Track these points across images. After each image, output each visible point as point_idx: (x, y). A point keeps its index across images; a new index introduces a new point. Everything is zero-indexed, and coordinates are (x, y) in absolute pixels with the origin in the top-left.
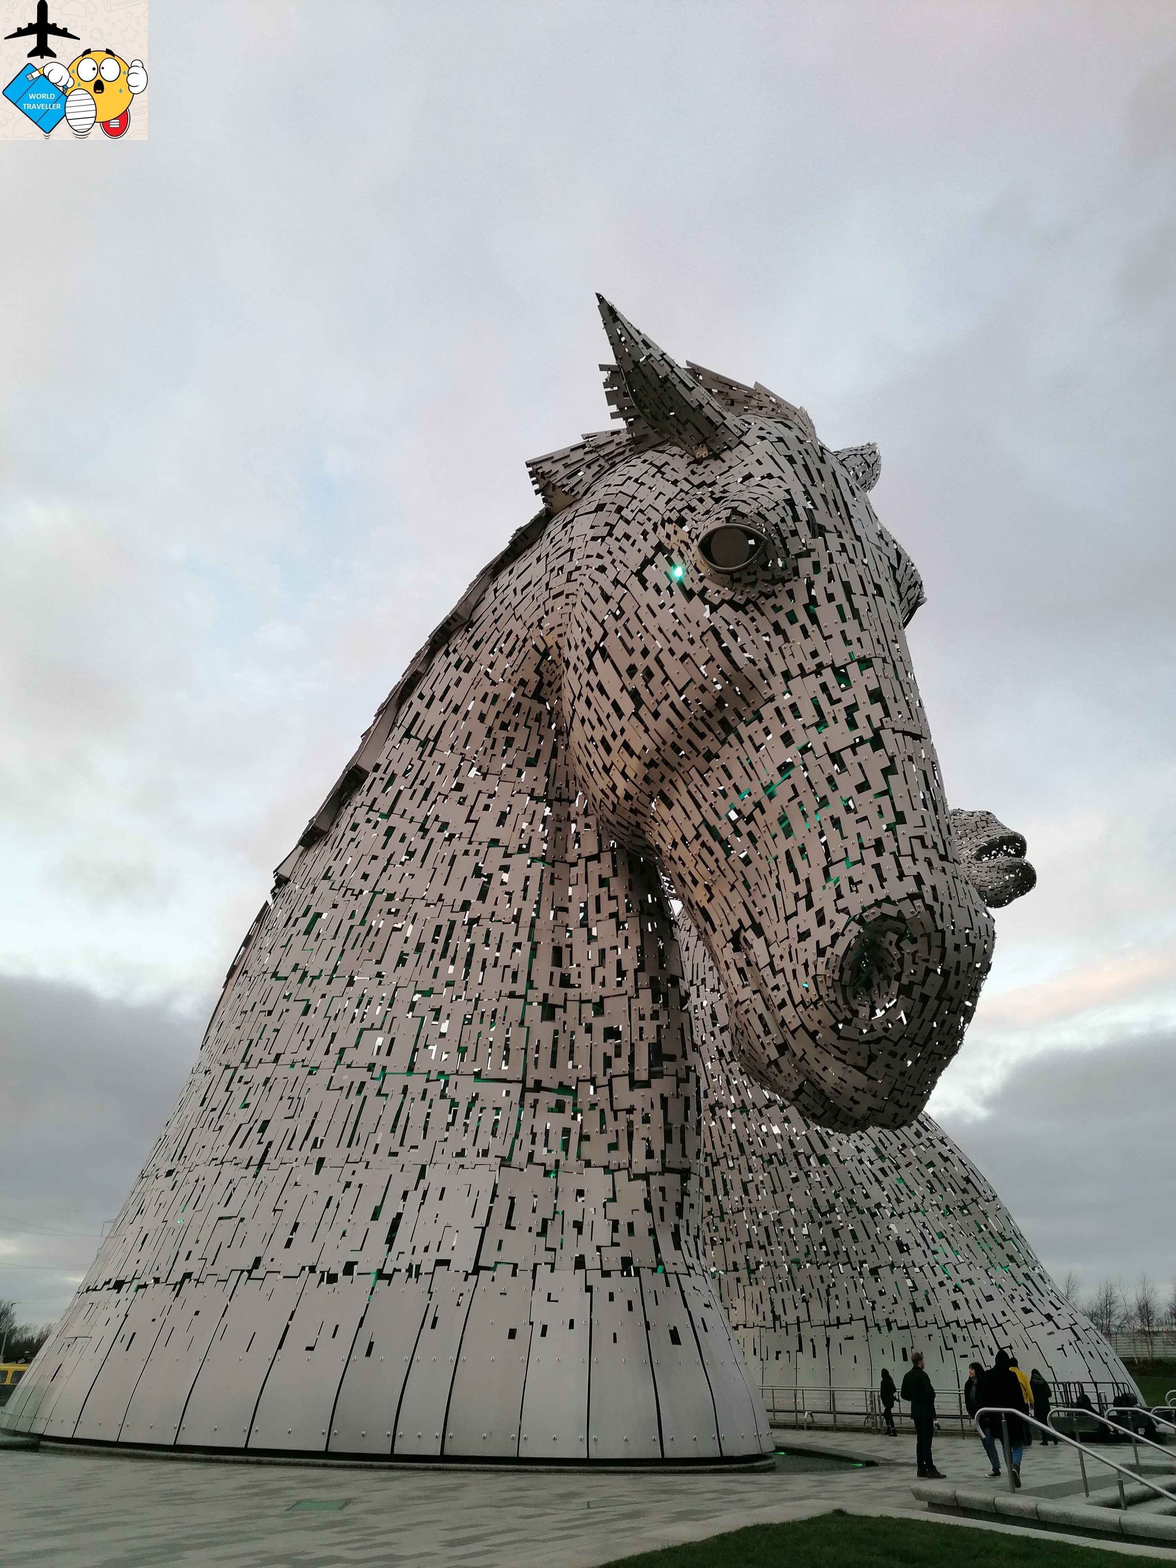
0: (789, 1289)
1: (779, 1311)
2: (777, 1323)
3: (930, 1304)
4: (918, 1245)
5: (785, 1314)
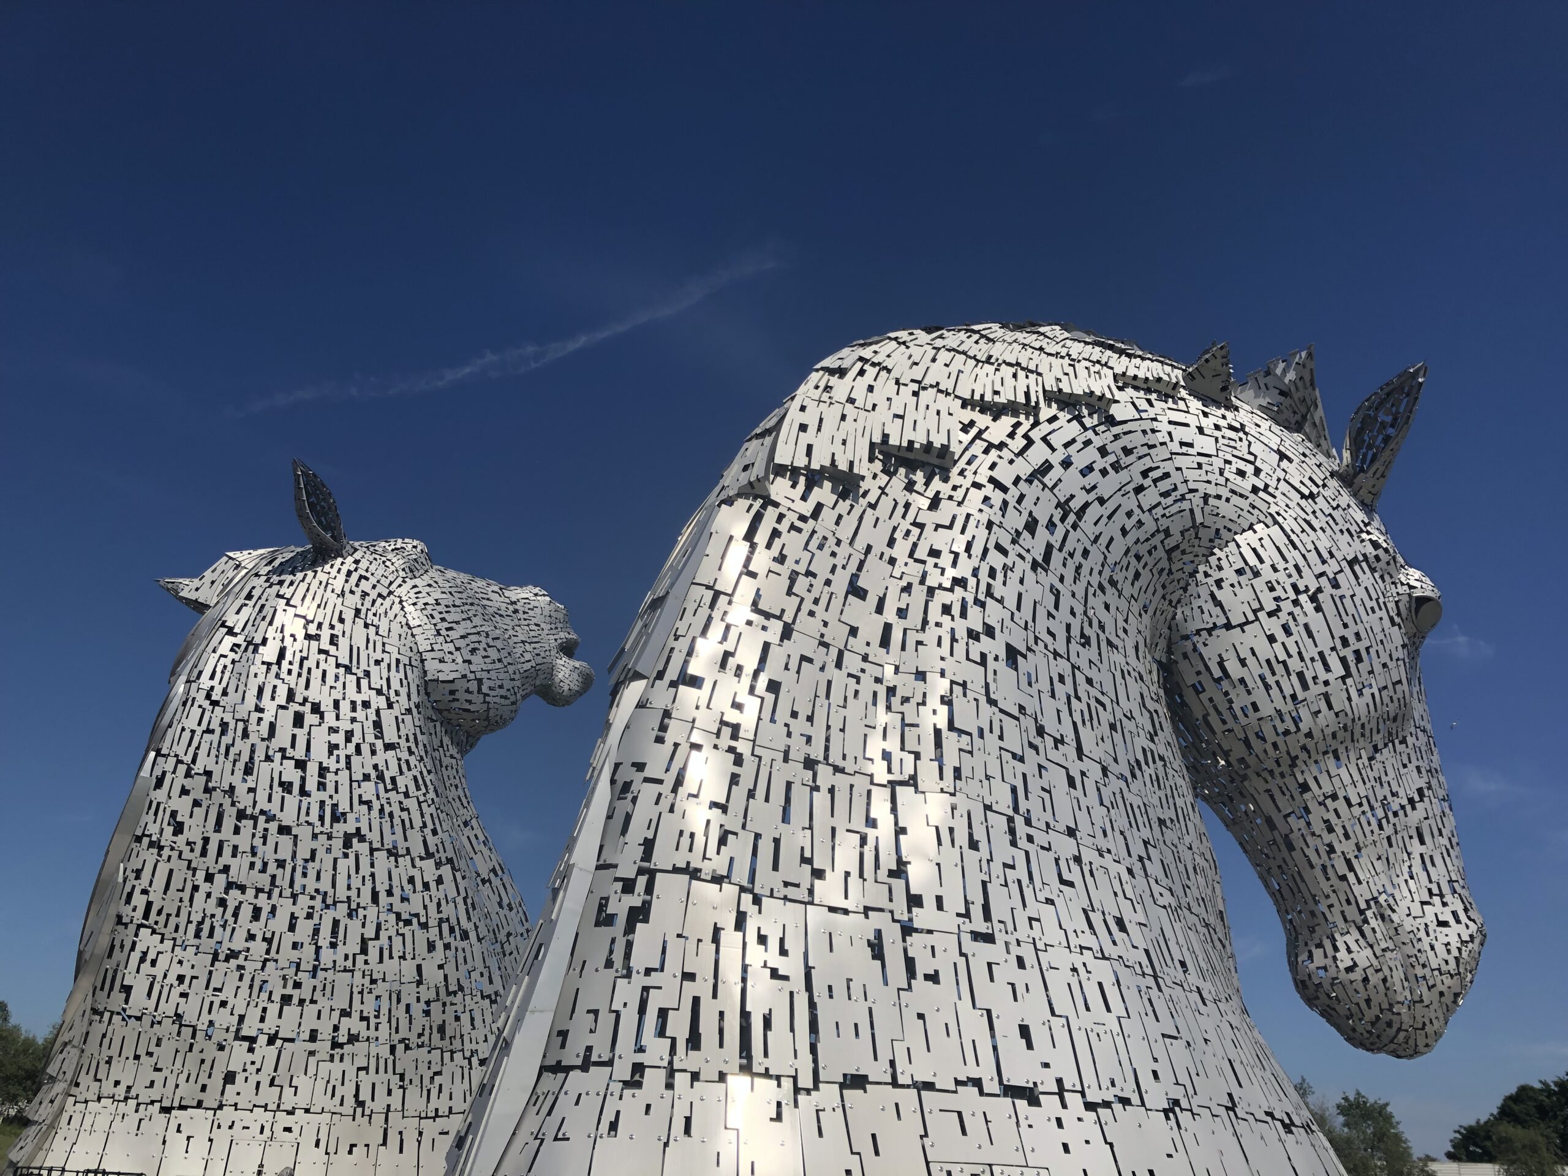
0: (386, 1072)
1: (365, 1095)
2: (359, 1110)
5: (373, 1099)
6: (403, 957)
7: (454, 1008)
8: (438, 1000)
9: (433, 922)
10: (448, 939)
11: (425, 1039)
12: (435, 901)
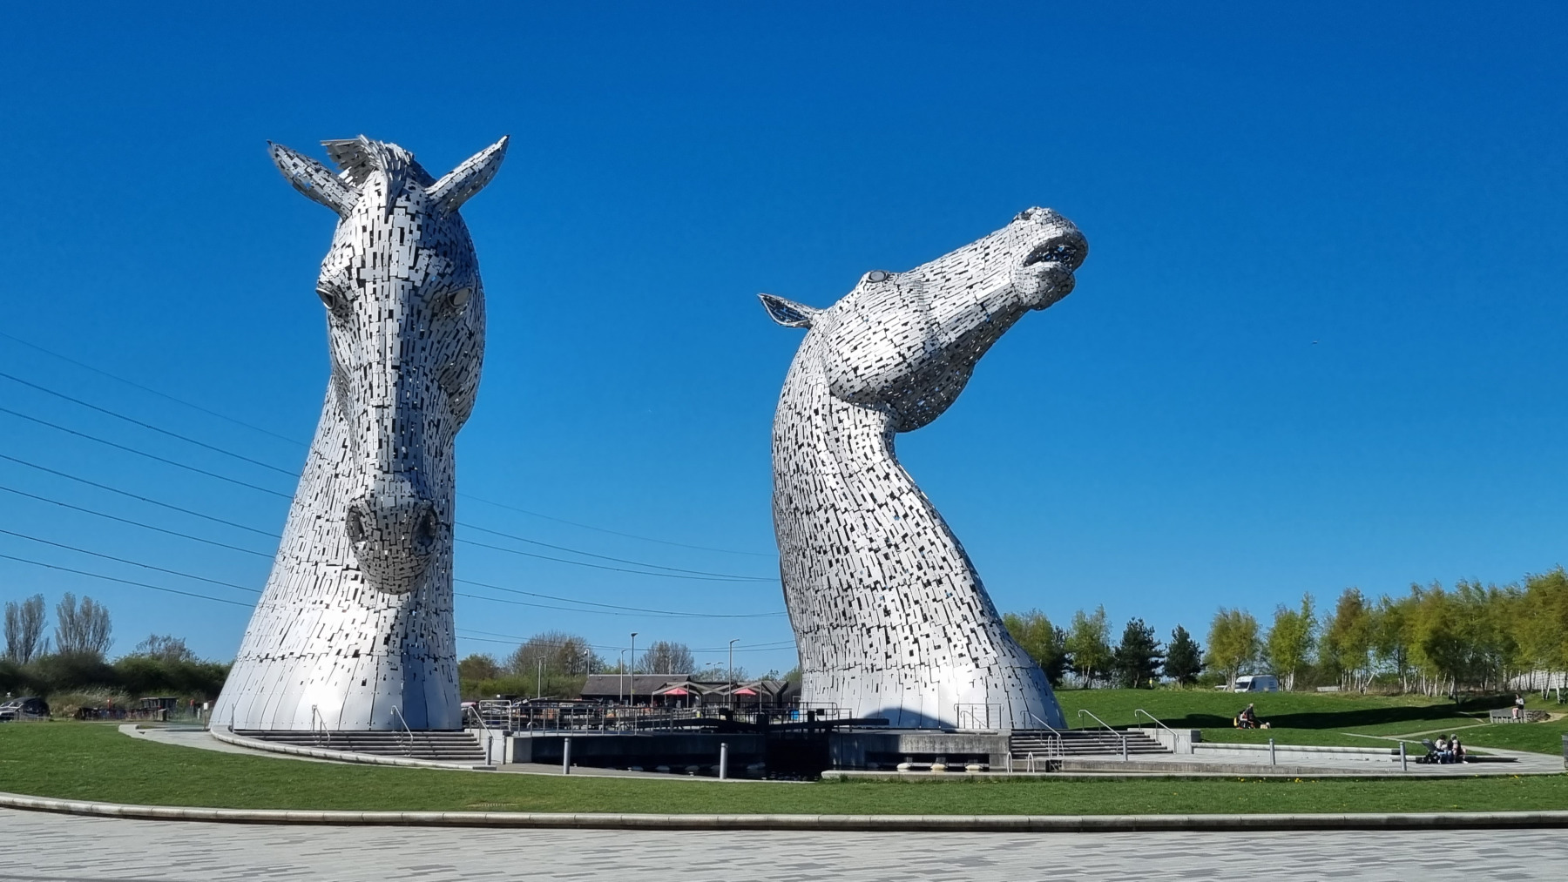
3: (895, 652)
4: (897, 610)
6: (822, 575)
7: (848, 598)
8: (839, 596)
9: (828, 548)
10: (837, 556)
11: (838, 621)
12: (827, 534)
